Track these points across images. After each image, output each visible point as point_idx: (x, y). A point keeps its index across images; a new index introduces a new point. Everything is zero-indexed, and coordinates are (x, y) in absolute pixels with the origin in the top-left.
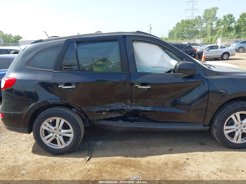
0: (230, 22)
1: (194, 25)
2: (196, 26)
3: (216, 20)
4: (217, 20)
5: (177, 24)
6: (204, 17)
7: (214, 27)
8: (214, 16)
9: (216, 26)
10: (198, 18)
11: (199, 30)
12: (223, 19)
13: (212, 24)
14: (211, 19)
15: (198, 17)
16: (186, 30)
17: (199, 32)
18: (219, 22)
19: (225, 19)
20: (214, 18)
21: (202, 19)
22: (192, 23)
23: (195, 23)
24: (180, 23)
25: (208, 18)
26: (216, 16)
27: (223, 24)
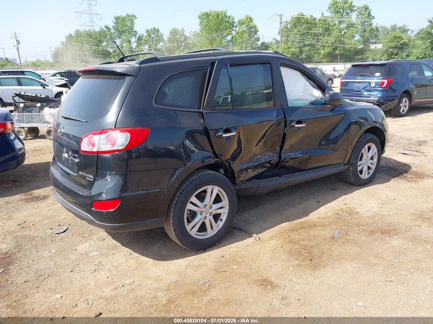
0: (157, 41)
1: (100, 41)
2: (104, 43)
3: (135, 36)
4: (137, 36)
5: (68, 37)
6: (116, 29)
7: (134, 47)
8: (132, 28)
9: (136, 45)
10: (105, 29)
11: (111, 50)
12: (145, 34)
13: (130, 42)
14: (127, 33)
15: (106, 27)
16: (87, 50)
17: (110, 53)
18: (140, 39)
19: (149, 35)
20: (131, 31)
21: (112, 32)
22: (96, 37)
23: (102, 38)
24: (73, 35)
25: (123, 31)
26: (135, 29)
27: (148, 43)
